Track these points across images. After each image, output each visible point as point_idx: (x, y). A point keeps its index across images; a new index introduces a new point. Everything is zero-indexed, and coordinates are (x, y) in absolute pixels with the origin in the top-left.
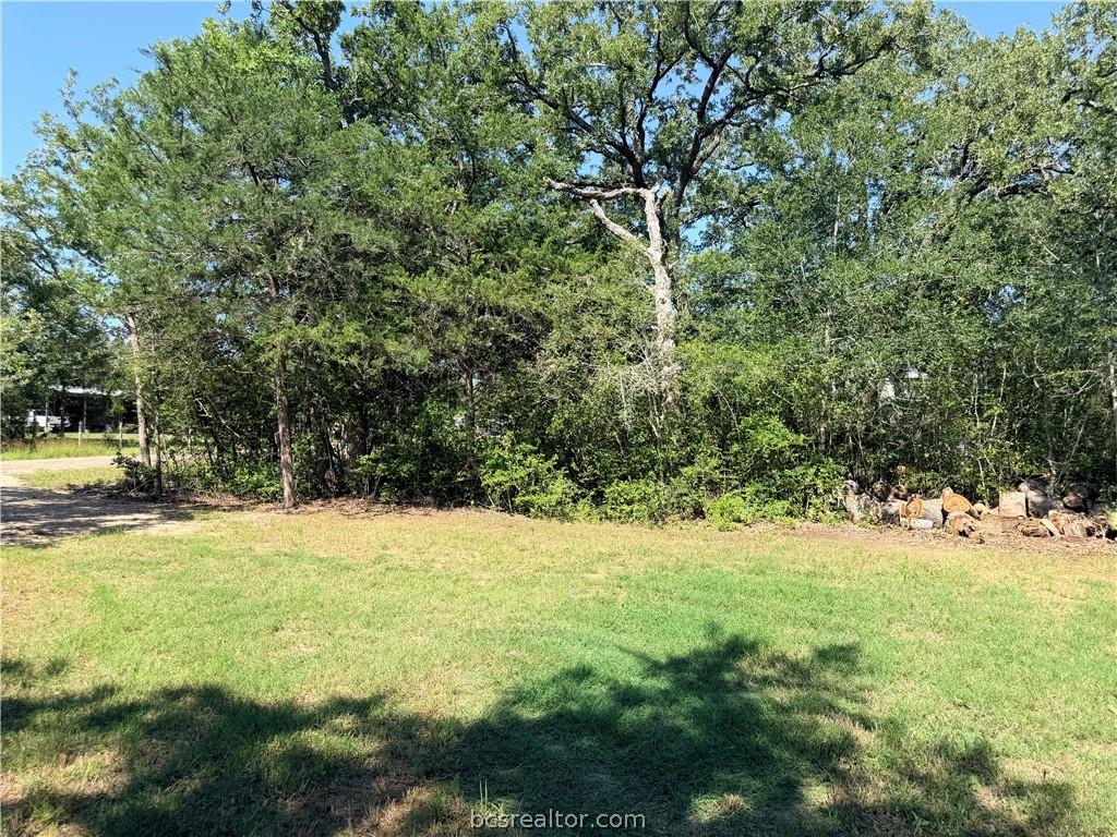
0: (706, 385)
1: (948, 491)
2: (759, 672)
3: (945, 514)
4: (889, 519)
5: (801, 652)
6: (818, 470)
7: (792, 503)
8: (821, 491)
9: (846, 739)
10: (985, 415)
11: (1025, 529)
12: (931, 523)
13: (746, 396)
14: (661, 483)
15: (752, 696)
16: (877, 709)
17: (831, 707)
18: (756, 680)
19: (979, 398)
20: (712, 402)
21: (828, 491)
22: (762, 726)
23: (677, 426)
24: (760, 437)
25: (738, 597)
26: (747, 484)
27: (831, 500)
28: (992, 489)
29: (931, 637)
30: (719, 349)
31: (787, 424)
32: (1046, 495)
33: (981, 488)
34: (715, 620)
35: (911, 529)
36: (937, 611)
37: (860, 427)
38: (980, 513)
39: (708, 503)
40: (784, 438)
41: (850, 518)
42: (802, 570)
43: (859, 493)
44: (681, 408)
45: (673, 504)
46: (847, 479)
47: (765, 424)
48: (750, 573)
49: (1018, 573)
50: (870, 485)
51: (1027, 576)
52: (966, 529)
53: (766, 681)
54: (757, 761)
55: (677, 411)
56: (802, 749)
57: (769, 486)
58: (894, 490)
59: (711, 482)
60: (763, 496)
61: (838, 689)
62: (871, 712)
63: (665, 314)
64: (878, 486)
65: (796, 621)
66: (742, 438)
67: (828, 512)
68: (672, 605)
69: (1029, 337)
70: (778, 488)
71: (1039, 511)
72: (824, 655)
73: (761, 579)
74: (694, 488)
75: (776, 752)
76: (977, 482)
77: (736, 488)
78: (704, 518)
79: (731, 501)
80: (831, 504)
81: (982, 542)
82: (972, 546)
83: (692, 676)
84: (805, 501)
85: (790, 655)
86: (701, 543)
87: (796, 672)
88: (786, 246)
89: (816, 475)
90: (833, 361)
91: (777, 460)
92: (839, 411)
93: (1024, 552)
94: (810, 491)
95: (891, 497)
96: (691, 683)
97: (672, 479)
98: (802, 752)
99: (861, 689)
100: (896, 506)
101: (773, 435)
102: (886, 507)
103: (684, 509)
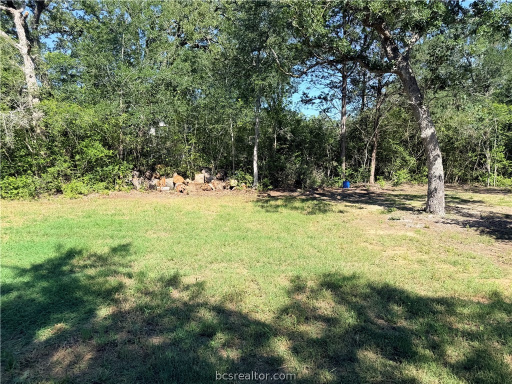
0: (58, 125)
1: (175, 174)
2: (82, 263)
3: (174, 184)
4: (152, 187)
5: (104, 250)
6: (120, 167)
7: (108, 184)
8: (122, 177)
9: (119, 285)
10: (190, 143)
11: (204, 188)
12: (169, 188)
13: (82, 131)
14: (36, 177)
15: (77, 275)
16: (136, 269)
17: (115, 272)
18: (80, 267)
19: (187, 136)
20: (65, 134)
21: (125, 177)
22: (79, 288)
23: (43, 146)
24: (90, 152)
25: (75, 230)
26: (84, 175)
27: (126, 181)
28: (193, 173)
29: (163, 234)
30: (65, 105)
31: (104, 146)
32: (211, 174)
33: (188, 173)
34: (61, 243)
35: (161, 191)
36: (166, 224)
37: (139, 147)
38: (188, 183)
39: (64, 186)
40: (102, 152)
41: (135, 188)
42: (110, 213)
43: (139, 177)
44: (46, 136)
45: (44, 187)
46: (134, 171)
47: (92, 145)
48: (83, 217)
49: (199, 205)
50: (144, 173)
51: (202, 206)
52: (182, 190)
53: (85, 267)
54: (74, 304)
55: (44, 138)
56: (98, 294)
57: (96, 176)
58: (154, 175)
59: (66, 175)
60: (93, 181)
61: (119, 264)
62: (133, 270)
63: (33, 83)
64: (148, 174)
65: (104, 237)
66: (81, 152)
67: (125, 186)
68: (37, 239)
69: (204, 111)
70: (100, 177)
71: (208, 181)
72: (114, 250)
73: (88, 220)
74: (56, 179)
75: (85, 298)
76: (187, 170)
77: (79, 177)
78: (62, 193)
79: (76, 184)
80: (126, 182)
81: (188, 194)
82: (184, 196)
83: (45, 272)
84: (114, 181)
85: (99, 253)
86: (59, 206)
87: (101, 259)
88: (98, 56)
89: (119, 170)
90: (125, 115)
91: (100, 162)
92: (128, 139)
93: (203, 197)
94: (116, 177)
95: (153, 178)
96: (44, 276)
97: (42, 174)
98: (99, 295)
99: (130, 262)
100: (155, 182)
101: (97, 151)
102: (151, 183)
103: (51, 190)
